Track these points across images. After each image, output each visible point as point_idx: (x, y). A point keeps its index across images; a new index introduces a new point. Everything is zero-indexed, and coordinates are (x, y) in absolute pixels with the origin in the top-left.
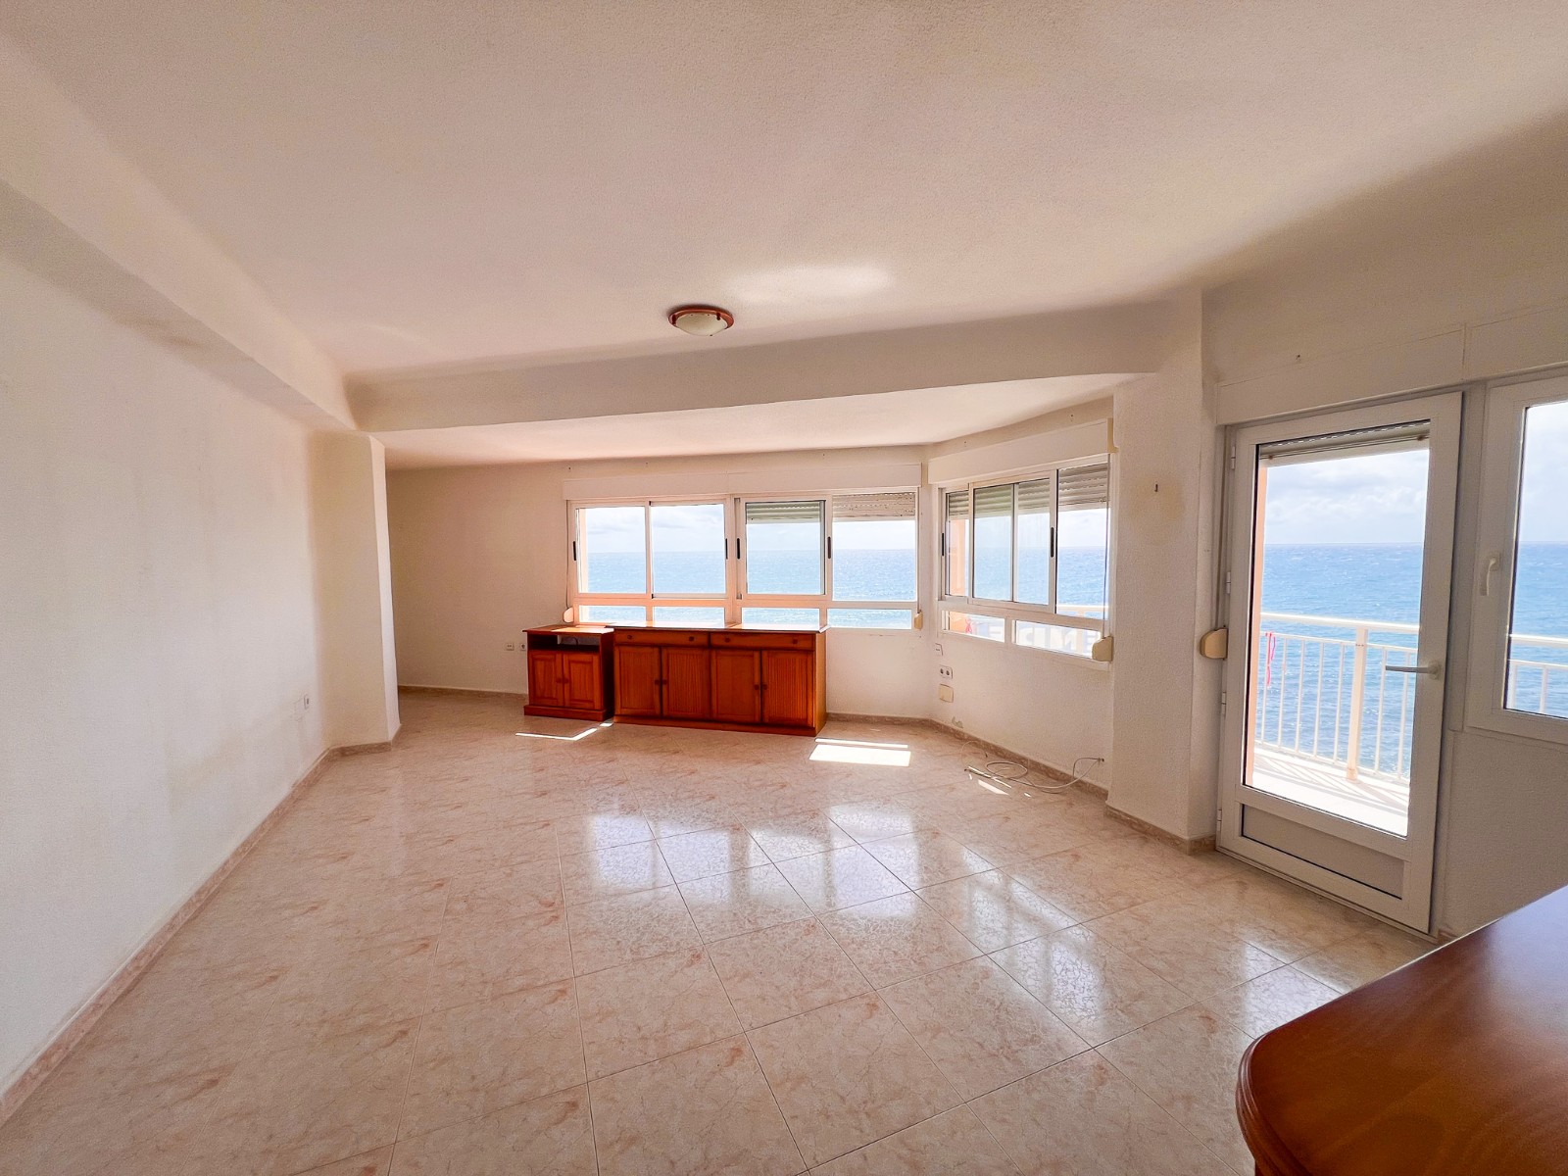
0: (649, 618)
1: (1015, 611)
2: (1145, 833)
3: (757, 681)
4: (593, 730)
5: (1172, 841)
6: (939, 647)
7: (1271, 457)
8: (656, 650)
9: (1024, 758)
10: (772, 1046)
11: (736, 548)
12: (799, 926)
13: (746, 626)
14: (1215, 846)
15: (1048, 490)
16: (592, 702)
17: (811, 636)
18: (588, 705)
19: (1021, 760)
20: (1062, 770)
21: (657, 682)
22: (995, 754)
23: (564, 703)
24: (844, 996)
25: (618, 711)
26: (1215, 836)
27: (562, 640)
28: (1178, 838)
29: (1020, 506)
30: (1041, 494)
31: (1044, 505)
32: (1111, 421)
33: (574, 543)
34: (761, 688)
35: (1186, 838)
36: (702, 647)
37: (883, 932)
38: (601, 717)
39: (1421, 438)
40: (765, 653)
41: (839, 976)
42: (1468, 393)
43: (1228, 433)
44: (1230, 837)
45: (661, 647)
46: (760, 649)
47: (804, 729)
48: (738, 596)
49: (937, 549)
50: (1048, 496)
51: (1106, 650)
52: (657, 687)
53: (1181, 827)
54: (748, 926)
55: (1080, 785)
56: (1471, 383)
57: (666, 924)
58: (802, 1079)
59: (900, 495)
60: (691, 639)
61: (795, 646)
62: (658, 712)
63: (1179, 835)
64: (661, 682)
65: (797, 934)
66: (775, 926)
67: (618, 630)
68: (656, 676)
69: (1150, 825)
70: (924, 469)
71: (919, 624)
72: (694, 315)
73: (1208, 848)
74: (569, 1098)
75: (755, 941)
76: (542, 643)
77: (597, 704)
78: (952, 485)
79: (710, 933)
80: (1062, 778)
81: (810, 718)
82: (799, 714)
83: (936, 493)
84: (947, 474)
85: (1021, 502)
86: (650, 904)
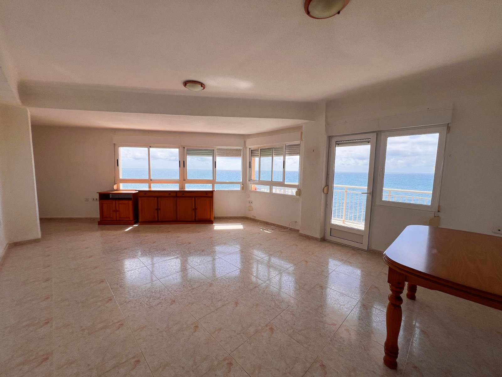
0: (150, 187)
1: (272, 184)
2: (309, 238)
3: (194, 207)
4: (131, 228)
5: (316, 239)
6: (248, 195)
7: (338, 145)
8: (156, 198)
9: (275, 224)
10: (208, 322)
11: (183, 164)
12: (207, 285)
13: (186, 189)
14: (324, 239)
15: (283, 150)
16: (129, 218)
17: (212, 192)
18: (128, 219)
19: (274, 225)
20: (286, 226)
21: (156, 209)
22: (266, 224)
23: (116, 219)
24: (227, 302)
25: (140, 220)
26: (324, 237)
27: (112, 196)
28: (317, 238)
29: (274, 154)
30: (281, 151)
31: (281, 154)
32: (302, 133)
33: (117, 160)
34: (195, 209)
35: (319, 238)
36: (174, 197)
37: (234, 281)
38: (133, 223)
39: (368, 142)
40: (196, 198)
41: (224, 297)
42: (378, 133)
43: (330, 138)
44: (328, 237)
45: (157, 197)
46: (195, 197)
47: (210, 221)
48: (183, 179)
49: (247, 166)
50: (283, 152)
51: (299, 193)
52: (156, 211)
53: (318, 235)
54: (189, 288)
55: (291, 229)
56: (378, 131)
57: (159, 293)
58: (220, 329)
59: (237, 150)
60: (170, 194)
61: (207, 195)
62: (156, 219)
63: (317, 237)
64: (158, 209)
65: (207, 287)
66: (199, 286)
67: (140, 191)
68: (156, 208)
69: (311, 236)
70: (245, 142)
71: (243, 188)
72: (193, 84)
73: (323, 240)
74: (136, 359)
75: (194, 292)
76: (104, 197)
77: (131, 218)
78: (253, 147)
79: (176, 293)
80: (286, 228)
81: (211, 218)
82: (208, 217)
83: (248, 150)
84: (252, 145)
85: (275, 153)
86: (150, 288)
